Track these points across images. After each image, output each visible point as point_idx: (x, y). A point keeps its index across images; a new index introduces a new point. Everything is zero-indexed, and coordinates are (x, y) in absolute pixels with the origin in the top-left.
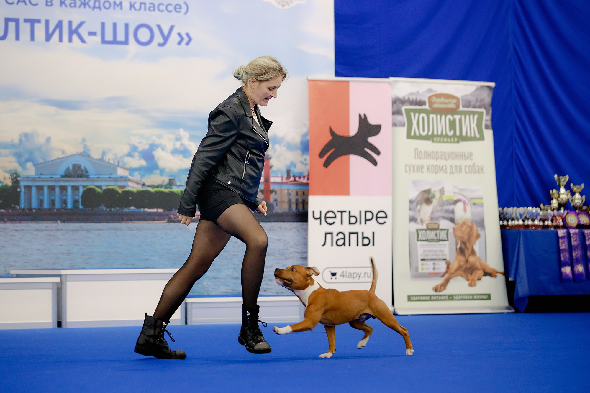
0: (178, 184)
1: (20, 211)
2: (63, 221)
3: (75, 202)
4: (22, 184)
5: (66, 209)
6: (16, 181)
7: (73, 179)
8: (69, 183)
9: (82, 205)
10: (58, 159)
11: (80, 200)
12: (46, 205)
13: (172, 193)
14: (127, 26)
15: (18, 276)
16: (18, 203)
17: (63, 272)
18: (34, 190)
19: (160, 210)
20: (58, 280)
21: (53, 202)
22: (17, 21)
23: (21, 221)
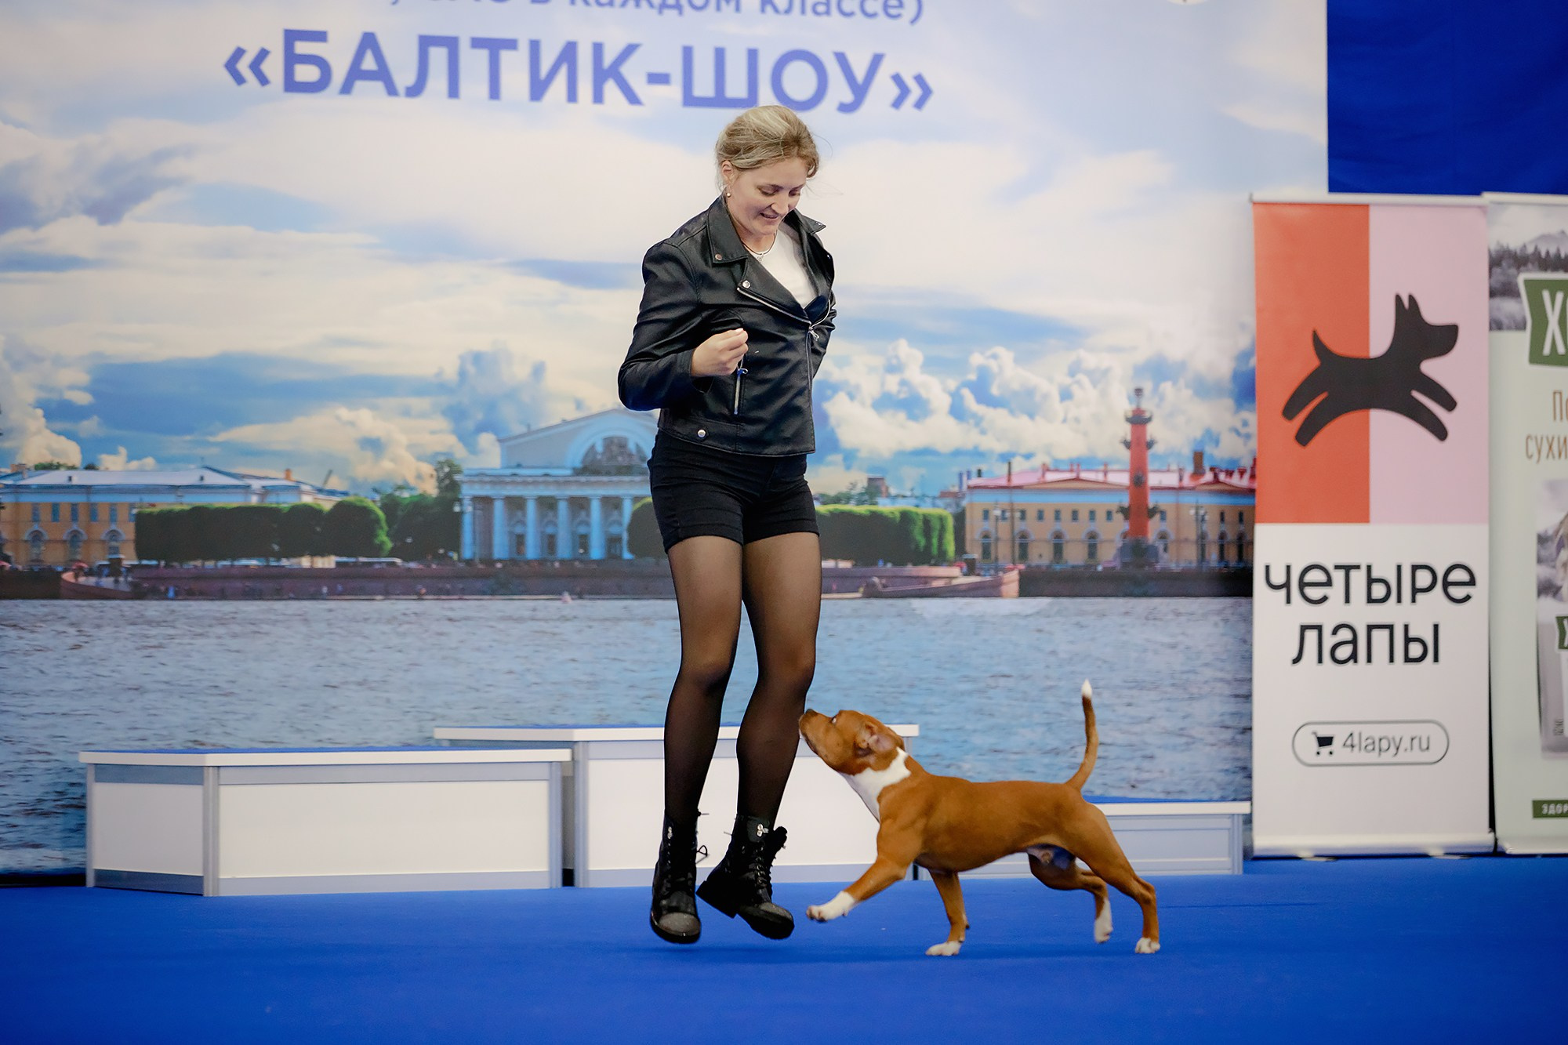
0: (893, 491)
1: (461, 565)
2: (580, 595)
3: (612, 541)
4: (467, 491)
5: (585, 560)
6: (450, 484)
7: (605, 479)
8: (595, 491)
9: (631, 550)
10: (565, 422)
11: (625, 536)
12: (532, 551)
13: (876, 516)
14: (753, 55)
15: (456, 745)
16: (455, 544)
17: (579, 735)
18: (499, 507)
19: (845, 565)
20: (564, 755)
21: (550, 542)
22: (451, 44)
23: (463, 593)
